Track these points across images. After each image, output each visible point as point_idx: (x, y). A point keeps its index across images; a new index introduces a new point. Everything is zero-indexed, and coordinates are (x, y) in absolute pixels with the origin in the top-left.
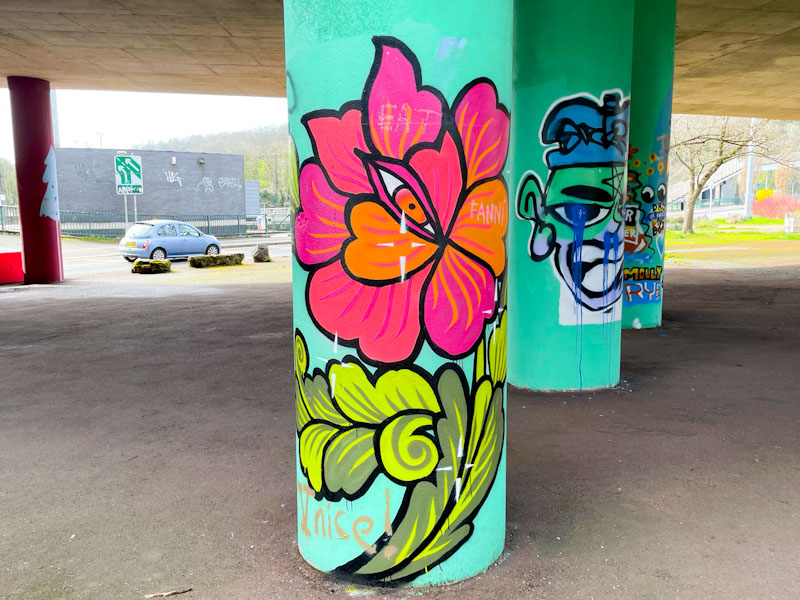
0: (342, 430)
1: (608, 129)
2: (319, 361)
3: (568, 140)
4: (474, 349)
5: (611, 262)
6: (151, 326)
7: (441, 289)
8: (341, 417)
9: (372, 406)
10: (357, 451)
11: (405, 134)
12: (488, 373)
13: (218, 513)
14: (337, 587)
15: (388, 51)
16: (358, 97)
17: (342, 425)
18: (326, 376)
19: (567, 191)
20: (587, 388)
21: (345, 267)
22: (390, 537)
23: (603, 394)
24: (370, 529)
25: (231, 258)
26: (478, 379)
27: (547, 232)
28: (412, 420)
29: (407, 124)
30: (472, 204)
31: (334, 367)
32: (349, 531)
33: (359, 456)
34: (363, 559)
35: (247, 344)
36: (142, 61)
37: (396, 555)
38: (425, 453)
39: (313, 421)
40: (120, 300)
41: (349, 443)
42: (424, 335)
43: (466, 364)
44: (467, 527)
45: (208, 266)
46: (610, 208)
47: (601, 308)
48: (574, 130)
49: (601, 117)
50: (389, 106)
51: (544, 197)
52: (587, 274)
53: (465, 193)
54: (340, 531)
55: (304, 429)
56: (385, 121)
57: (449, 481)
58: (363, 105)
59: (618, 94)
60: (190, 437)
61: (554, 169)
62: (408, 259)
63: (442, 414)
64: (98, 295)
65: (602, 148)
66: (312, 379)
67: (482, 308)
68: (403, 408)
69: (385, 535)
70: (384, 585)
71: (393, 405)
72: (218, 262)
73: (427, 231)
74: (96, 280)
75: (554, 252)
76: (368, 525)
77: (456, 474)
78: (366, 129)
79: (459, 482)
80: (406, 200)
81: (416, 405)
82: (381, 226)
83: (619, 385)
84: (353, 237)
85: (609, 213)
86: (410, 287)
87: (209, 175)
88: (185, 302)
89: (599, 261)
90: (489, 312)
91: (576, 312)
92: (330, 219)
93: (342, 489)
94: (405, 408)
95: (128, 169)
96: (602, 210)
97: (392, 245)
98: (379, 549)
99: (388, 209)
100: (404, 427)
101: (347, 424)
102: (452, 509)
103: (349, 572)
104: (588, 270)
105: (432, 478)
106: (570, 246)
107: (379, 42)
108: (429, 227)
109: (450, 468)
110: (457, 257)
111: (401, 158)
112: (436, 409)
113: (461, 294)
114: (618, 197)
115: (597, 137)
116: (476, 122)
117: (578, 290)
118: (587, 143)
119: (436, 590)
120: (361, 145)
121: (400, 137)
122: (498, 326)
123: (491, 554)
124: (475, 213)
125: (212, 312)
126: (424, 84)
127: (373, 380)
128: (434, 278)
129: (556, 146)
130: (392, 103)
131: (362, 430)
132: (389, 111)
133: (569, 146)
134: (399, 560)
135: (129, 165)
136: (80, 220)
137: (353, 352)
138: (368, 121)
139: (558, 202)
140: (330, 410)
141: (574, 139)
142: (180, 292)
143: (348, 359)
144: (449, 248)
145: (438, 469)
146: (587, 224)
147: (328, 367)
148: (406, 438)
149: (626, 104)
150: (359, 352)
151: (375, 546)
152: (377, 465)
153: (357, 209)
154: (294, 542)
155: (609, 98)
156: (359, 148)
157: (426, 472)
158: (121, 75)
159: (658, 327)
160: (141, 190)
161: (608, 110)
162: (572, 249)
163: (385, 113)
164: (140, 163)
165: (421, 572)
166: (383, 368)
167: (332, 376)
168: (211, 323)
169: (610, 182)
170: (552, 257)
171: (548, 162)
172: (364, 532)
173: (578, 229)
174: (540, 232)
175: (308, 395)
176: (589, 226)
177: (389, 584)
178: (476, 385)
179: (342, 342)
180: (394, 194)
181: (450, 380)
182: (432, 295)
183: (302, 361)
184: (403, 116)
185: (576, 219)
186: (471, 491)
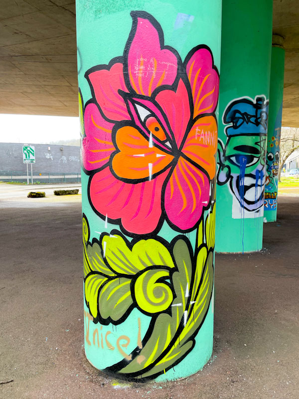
0: (110, 279)
1: (258, 116)
2: (96, 234)
3: (237, 122)
4: (197, 226)
5: (259, 186)
6: (30, 220)
7: (175, 185)
8: (109, 270)
9: (130, 263)
10: (119, 293)
11: (152, 79)
12: (205, 242)
13: (41, 324)
14: (106, 381)
15: (141, 21)
16: (121, 54)
17: (110, 275)
18: (100, 243)
19: (236, 148)
20: (246, 251)
21: (112, 171)
22: (141, 350)
23: (254, 255)
24: (128, 344)
25: (73, 191)
26: (199, 245)
27: (226, 170)
28: (155, 273)
29: (154, 72)
30: (196, 130)
31: (105, 237)
32: (114, 345)
33: (122, 296)
34: (123, 364)
35: (74, 229)
36: (31, 99)
37: (146, 361)
38: (164, 294)
39: (92, 273)
40: (19, 209)
41: (115, 287)
42: (164, 217)
43: (191, 236)
44: (191, 342)
45: (62, 195)
46: (259, 158)
47: (254, 210)
48: (241, 116)
49: (255, 109)
50: (142, 59)
51: (224, 152)
52: (247, 192)
53: (192, 122)
54: (109, 345)
55: (87, 277)
56: (139, 70)
57: (179, 313)
58: (124, 60)
59: (263, 97)
60: (36, 276)
61: (230, 137)
62: (154, 165)
63: (176, 269)
64: (9, 207)
65: (255, 125)
66: (92, 245)
67: (201, 200)
68: (150, 265)
69: (137, 349)
70: (136, 381)
71: (143, 263)
72: (67, 193)
73: (167, 146)
74: (10, 201)
75: (230, 180)
76: (126, 342)
77: (184, 309)
78: (126, 76)
79: (186, 313)
80: (152, 124)
81: (158, 262)
82: (136, 143)
83: (262, 250)
84: (118, 151)
85: (258, 160)
86: (155, 184)
87: (64, 155)
88: (48, 210)
89: (253, 185)
90: (206, 202)
91: (241, 211)
92: (102, 140)
93: (109, 317)
94: (151, 265)
95: (29, 152)
96: (255, 158)
97: (143, 155)
98: (133, 358)
99: (141, 131)
100: (150, 278)
101: (113, 275)
102: (182, 331)
103: (114, 371)
104: (247, 190)
105: (169, 311)
106: (238, 177)
107: (135, 15)
108: (168, 144)
109: (180, 304)
110: (187, 165)
111: (150, 96)
112: (172, 265)
113: (189, 190)
114: (263, 152)
115: (253, 120)
116: (200, 75)
117: (242, 200)
118: (247, 123)
119: (170, 384)
120: (123, 88)
121: (149, 81)
122: (211, 212)
123: (206, 358)
124: (199, 136)
125: (60, 214)
126: (165, 44)
127: (130, 246)
128: (171, 179)
129: (231, 124)
130: (144, 57)
131: (123, 279)
132: (142, 63)
133: (238, 125)
134: (147, 365)
135: (29, 151)
136: (7, 175)
137: (117, 227)
138: (128, 71)
139: (232, 154)
140: (102, 265)
141: (241, 121)
142: (48, 206)
143: (114, 232)
144: (181, 159)
145: (172, 305)
146: (247, 165)
147: (101, 237)
148: (152, 285)
149: (267, 103)
150: (121, 227)
151: (131, 355)
152: (132, 302)
153: (119, 131)
154: (82, 346)
155: (259, 100)
156: (121, 89)
157: (165, 307)
158: (22, 106)
159: (275, 222)
160: (34, 161)
161: (258, 106)
162: (239, 179)
163: (139, 64)
164: (34, 149)
165: (161, 373)
166: (137, 238)
167: (104, 243)
168: (59, 219)
169: (259, 144)
170: (228, 183)
171: (227, 134)
172: (123, 346)
173: (243, 168)
174: (222, 170)
175: (90, 256)
176: (248, 167)
177: (139, 381)
178: (198, 250)
179: (110, 221)
180: (145, 120)
181: (180, 246)
182: (170, 189)
183: (86, 234)
184: (151, 67)
185: (242, 163)
186: (193, 319)
